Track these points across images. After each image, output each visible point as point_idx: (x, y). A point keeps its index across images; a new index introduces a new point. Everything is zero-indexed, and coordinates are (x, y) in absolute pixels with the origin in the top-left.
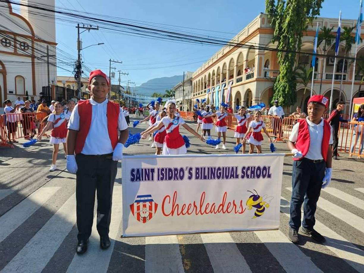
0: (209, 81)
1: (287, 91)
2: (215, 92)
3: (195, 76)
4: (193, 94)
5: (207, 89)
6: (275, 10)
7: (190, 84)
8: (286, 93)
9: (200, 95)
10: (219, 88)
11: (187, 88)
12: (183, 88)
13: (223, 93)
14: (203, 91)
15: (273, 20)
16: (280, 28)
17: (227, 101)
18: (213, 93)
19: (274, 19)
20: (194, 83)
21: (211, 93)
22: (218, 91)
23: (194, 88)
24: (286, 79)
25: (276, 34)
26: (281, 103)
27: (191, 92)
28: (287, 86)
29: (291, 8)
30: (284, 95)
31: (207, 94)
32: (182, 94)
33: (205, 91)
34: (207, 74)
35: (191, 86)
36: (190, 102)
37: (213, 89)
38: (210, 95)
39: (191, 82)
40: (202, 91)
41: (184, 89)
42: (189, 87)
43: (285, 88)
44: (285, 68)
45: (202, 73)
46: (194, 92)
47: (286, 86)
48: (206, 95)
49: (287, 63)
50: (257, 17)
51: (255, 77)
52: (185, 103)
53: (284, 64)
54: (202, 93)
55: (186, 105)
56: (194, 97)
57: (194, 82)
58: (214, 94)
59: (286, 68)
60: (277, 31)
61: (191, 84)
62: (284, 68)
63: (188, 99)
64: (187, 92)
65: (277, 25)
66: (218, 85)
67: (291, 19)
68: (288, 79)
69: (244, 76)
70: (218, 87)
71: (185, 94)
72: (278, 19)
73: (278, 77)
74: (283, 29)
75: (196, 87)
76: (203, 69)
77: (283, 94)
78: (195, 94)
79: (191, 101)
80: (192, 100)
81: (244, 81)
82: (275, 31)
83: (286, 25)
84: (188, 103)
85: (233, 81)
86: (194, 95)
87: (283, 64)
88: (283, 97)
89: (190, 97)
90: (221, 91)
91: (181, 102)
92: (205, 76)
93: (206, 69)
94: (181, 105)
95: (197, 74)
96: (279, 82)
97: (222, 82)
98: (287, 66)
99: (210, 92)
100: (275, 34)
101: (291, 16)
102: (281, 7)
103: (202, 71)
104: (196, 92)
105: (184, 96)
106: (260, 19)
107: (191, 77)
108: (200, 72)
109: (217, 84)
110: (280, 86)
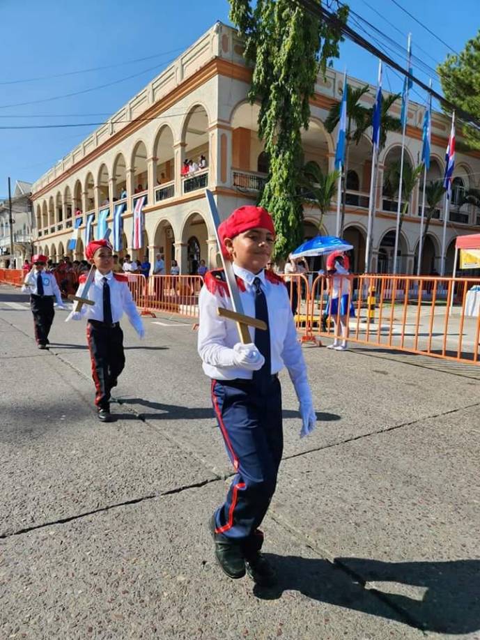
0: (78, 199)
1: (293, 221)
2: (96, 225)
3: (39, 189)
4: (36, 231)
5: (73, 219)
6: (253, 19)
7: (26, 208)
8: (291, 224)
9: (57, 232)
10: (109, 214)
11: (21, 217)
12: (8, 216)
13: (121, 226)
14: (64, 222)
15: (248, 43)
16: (269, 66)
17: (133, 245)
18: (92, 227)
19: (251, 42)
20: (39, 207)
21: (86, 227)
22: (107, 222)
23: (39, 218)
24: (286, 193)
25: (259, 78)
26: (281, 248)
27: (32, 227)
28: (292, 209)
29: (293, 19)
30: (285, 231)
31: (76, 231)
32: (7, 232)
33: (69, 224)
34: (71, 182)
35: (30, 213)
36: (30, 248)
37: (91, 217)
38: (84, 231)
39: (31, 203)
40: (60, 223)
41: (13, 218)
42: (24, 214)
43: (287, 212)
44: (284, 165)
45: (58, 181)
46: (40, 227)
47: (289, 208)
48: (72, 231)
49: (288, 153)
50: (209, 32)
51: (212, 184)
52: (18, 252)
53: (280, 156)
54: (60, 228)
55: (21, 257)
56: (41, 238)
57: (38, 203)
58: (95, 228)
59: (285, 167)
60: (259, 72)
61: (31, 209)
62: (281, 165)
63: (26, 243)
64: (22, 227)
65: (260, 58)
66: (104, 207)
67: (294, 44)
68: (290, 191)
69: (178, 182)
70: (105, 213)
71: (15, 231)
72: (261, 43)
73: (267, 186)
74: (276, 69)
75: (45, 215)
76: (60, 173)
77: (283, 227)
78: (42, 230)
79: (32, 246)
80: (36, 244)
81: (179, 194)
82: (256, 72)
83: (285, 58)
84: (24, 252)
85: (146, 195)
86: (40, 234)
87: (277, 156)
88: (284, 234)
89: (27, 237)
90: (114, 220)
91: (8, 249)
92: (67, 188)
93: (67, 172)
94: (7, 257)
95: (45, 184)
96: (270, 198)
97: (115, 200)
98: (288, 162)
99: (83, 225)
100: (255, 79)
101: (294, 39)
102: (268, 12)
103: (58, 176)
104: (46, 225)
105: (14, 236)
106: (217, 36)
107: (27, 192)
108: (51, 180)
109: (101, 204)
110: (275, 208)
